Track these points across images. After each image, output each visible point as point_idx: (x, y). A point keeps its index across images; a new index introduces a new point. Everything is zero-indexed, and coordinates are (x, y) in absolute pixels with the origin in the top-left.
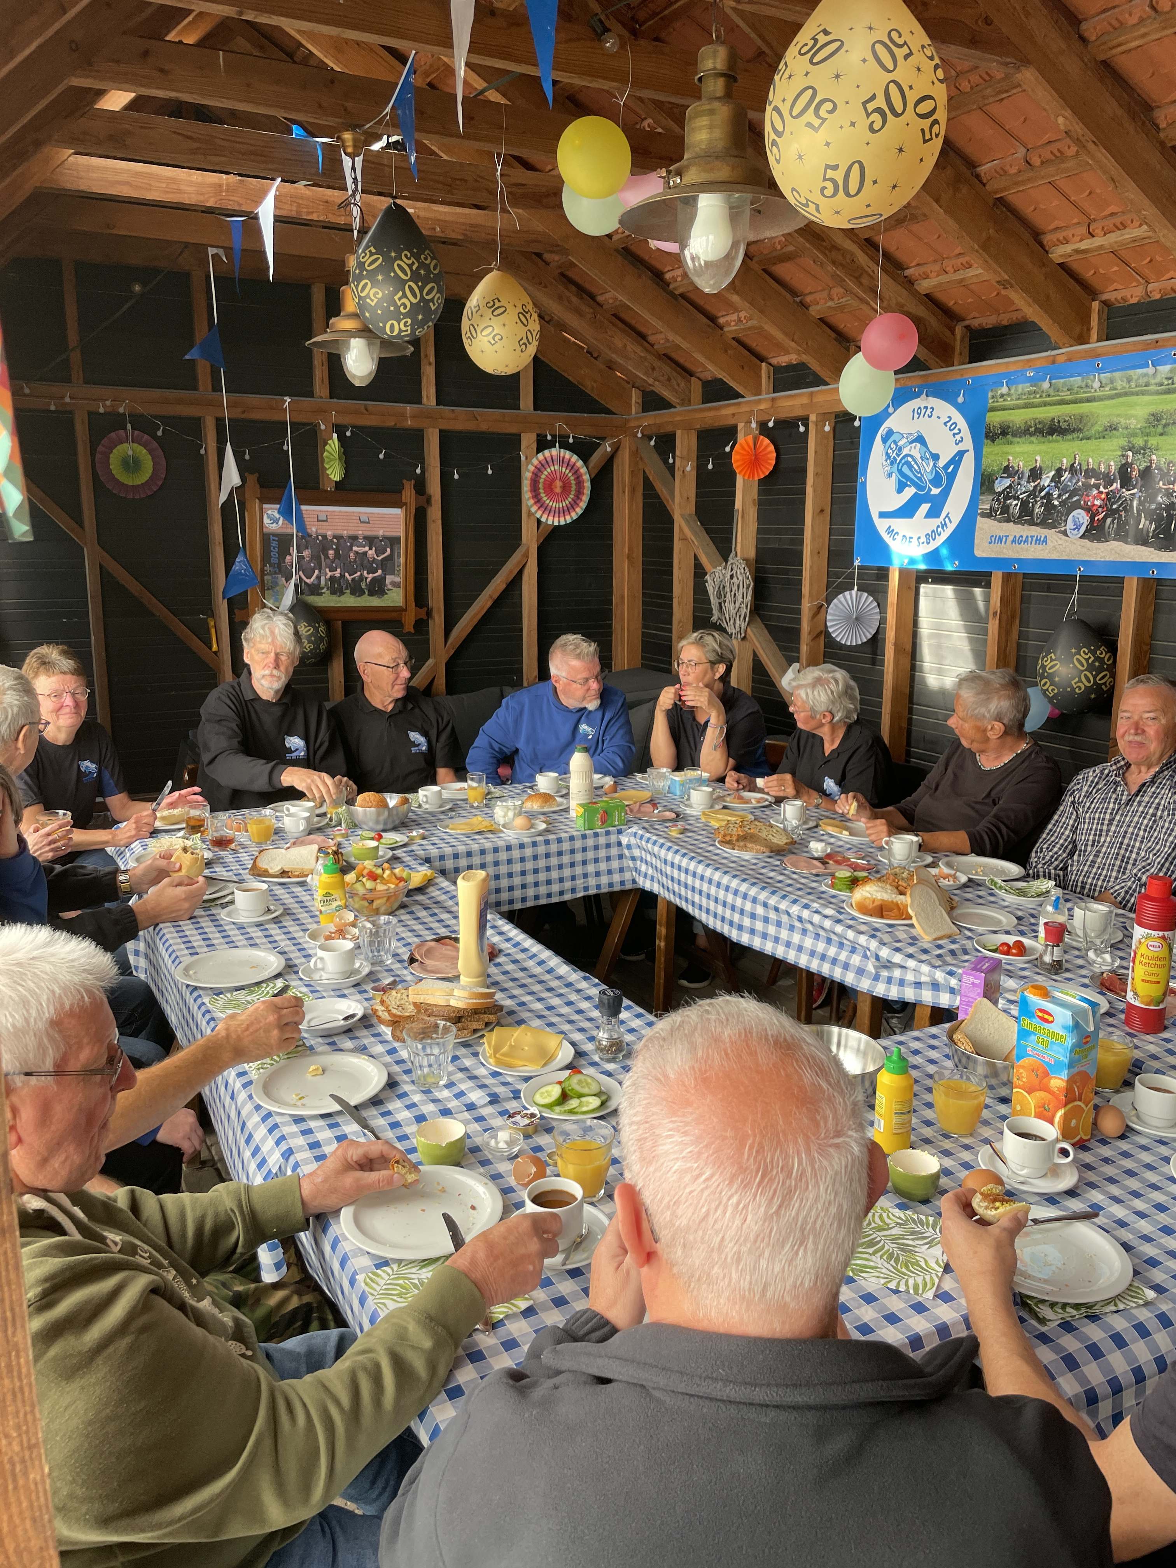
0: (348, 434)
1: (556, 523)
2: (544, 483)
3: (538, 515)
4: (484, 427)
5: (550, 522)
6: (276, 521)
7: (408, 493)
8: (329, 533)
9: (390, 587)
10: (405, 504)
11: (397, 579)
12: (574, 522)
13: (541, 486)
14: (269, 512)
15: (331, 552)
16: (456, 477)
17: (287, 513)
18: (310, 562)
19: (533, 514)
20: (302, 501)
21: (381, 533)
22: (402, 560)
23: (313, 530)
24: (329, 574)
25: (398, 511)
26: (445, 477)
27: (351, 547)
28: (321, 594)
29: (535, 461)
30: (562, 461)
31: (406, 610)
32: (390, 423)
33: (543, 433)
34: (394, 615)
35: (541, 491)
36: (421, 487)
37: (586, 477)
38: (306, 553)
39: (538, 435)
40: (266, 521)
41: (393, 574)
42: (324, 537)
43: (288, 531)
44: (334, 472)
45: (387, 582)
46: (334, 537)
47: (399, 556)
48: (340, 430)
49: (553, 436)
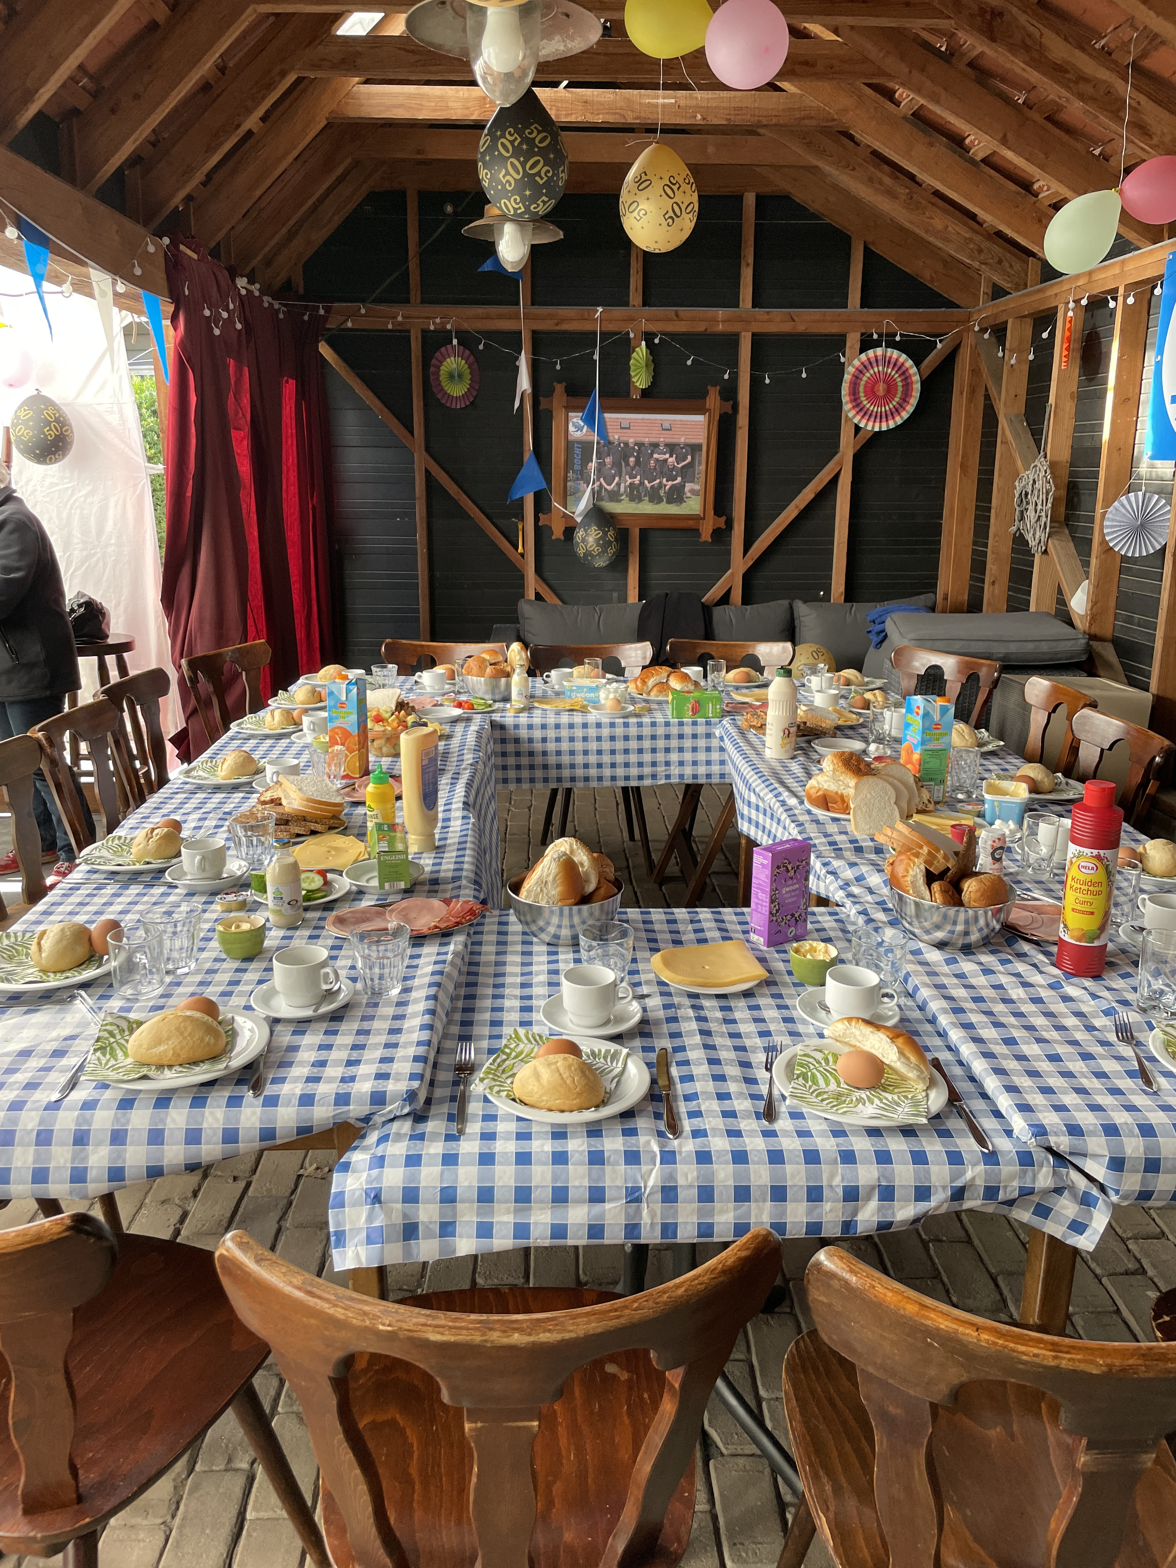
0: (657, 341)
1: (877, 429)
2: (865, 386)
3: (856, 421)
4: (801, 328)
5: (869, 428)
6: (580, 429)
7: (713, 399)
8: (631, 440)
9: (689, 495)
10: (709, 410)
11: (697, 487)
12: (898, 428)
13: (861, 389)
14: (575, 420)
15: (632, 459)
16: (767, 381)
17: (589, 421)
18: (611, 469)
19: (851, 420)
20: (604, 409)
21: (682, 440)
22: (703, 467)
23: (615, 436)
24: (629, 481)
25: (700, 418)
26: (756, 382)
27: (652, 454)
28: (620, 501)
29: (856, 363)
30: (887, 362)
31: (704, 518)
32: (700, 328)
33: (869, 332)
34: (691, 524)
35: (862, 394)
36: (729, 393)
37: (916, 378)
38: (608, 460)
39: (862, 334)
40: (571, 428)
41: (692, 481)
42: (626, 444)
43: (590, 438)
44: (640, 380)
45: (686, 490)
46: (636, 444)
47: (700, 463)
48: (649, 337)
49: (880, 335)
